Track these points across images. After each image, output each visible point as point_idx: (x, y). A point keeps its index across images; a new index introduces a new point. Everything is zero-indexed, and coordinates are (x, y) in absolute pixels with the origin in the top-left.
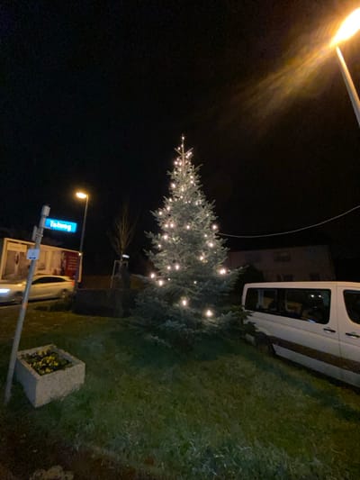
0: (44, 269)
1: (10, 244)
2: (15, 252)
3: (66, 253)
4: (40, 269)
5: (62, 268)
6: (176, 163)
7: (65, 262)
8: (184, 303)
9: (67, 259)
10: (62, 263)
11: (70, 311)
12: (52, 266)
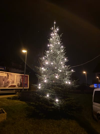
0: (14, 83)
1: (1, 73)
2: (3, 76)
3: (22, 76)
4: (12, 83)
5: (21, 82)
6: (52, 35)
7: (22, 80)
8: (48, 96)
9: (23, 78)
10: (21, 80)
11: (19, 100)
12: (17, 81)
